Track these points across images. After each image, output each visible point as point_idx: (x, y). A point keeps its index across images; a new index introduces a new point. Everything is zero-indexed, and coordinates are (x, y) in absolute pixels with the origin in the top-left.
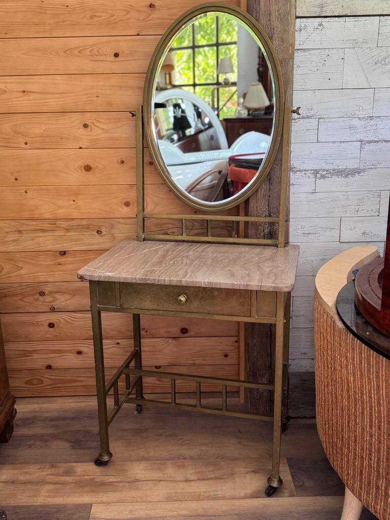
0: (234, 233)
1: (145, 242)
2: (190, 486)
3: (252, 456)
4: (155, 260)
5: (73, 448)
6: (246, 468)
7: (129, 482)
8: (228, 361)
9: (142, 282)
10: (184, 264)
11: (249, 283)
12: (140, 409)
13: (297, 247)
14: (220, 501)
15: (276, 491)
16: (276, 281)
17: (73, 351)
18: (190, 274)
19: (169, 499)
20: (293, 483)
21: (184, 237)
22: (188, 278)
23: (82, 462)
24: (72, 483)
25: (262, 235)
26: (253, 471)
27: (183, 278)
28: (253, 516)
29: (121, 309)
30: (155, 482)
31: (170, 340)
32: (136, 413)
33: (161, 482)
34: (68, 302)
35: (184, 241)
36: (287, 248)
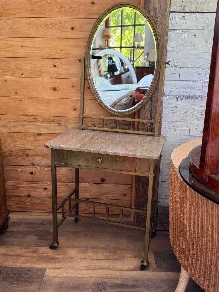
0: (131, 128)
1: (83, 130)
2: (100, 262)
3: (135, 249)
4: (87, 139)
5: (39, 239)
6: (131, 255)
7: (67, 258)
8: (126, 198)
9: (78, 151)
10: (102, 142)
11: (135, 154)
12: (76, 221)
13: (165, 137)
14: (115, 271)
15: (145, 268)
16: (150, 154)
17: (42, 188)
18: (104, 148)
19: (87, 268)
20: (155, 264)
21: (104, 129)
22: (103, 150)
23: (43, 246)
24: (37, 257)
25: (146, 129)
26: (134, 257)
27: (100, 149)
28: (132, 280)
29: (67, 165)
30: (81, 259)
31: (95, 185)
32: (74, 223)
33: (84, 260)
34: (41, 161)
35: (104, 131)
36: (159, 137)
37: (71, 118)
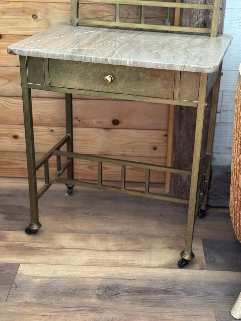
0: (167, 20)
1: (79, 27)
2: (110, 255)
3: (170, 235)
4: (86, 41)
5: (7, 219)
6: (163, 244)
7: (55, 249)
8: (156, 153)
9: (69, 59)
10: (113, 46)
11: (173, 64)
12: (70, 190)
13: (230, 38)
14: (136, 268)
15: (187, 264)
17: (10, 135)
18: (116, 54)
19: (90, 264)
20: (204, 259)
21: (118, 24)
22: (114, 57)
23: (13, 230)
24: (3, 246)
25: (196, 24)
26: (169, 247)
27: (109, 57)
28: (164, 282)
29: (50, 88)
30: (78, 250)
31: (102, 131)
32: (67, 194)
33: (84, 251)
34: (5, 87)
35: (117, 28)
36: (219, 38)
37: (57, 5)
